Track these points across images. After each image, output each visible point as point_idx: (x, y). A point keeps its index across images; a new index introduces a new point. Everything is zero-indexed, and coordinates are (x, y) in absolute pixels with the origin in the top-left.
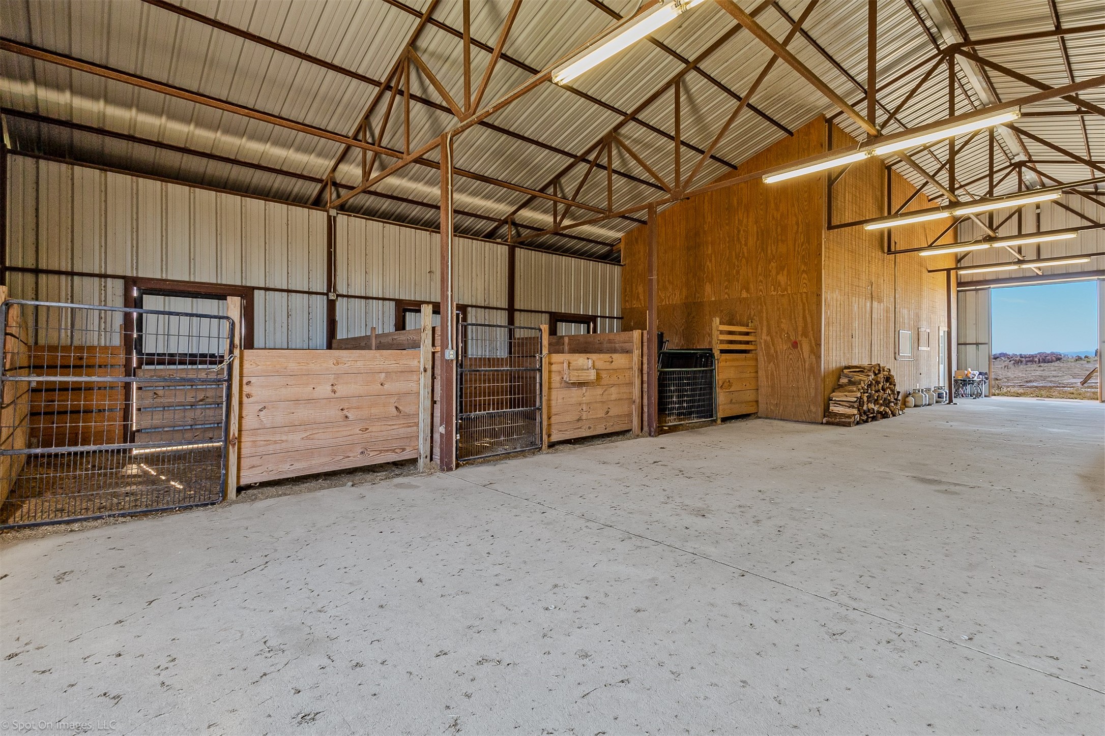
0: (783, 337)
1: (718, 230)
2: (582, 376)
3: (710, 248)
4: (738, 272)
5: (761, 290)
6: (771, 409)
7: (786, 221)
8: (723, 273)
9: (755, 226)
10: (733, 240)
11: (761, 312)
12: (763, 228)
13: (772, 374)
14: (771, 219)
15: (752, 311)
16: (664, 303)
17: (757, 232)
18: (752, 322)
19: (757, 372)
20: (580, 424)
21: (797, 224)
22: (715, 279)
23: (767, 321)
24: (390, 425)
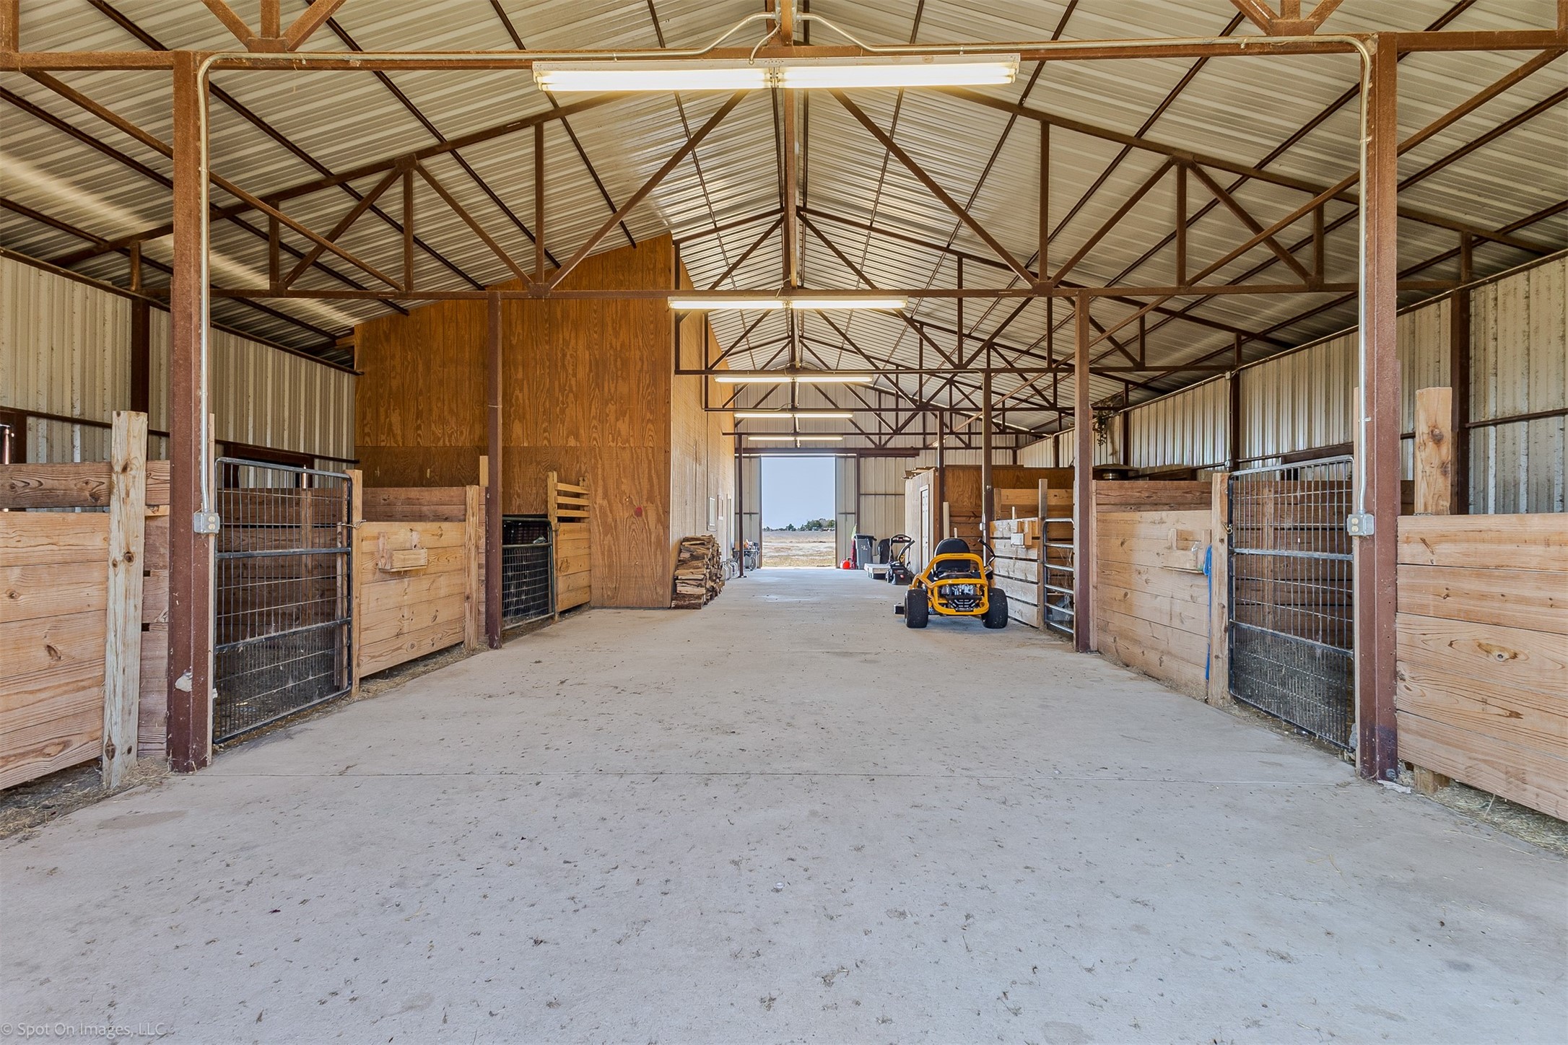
0: (624, 502)
1: (533, 348)
2: (409, 559)
3: (520, 369)
4: (563, 411)
5: (595, 439)
6: (608, 596)
7: (627, 354)
8: (541, 410)
9: (587, 352)
10: (556, 365)
11: (595, 467)
12: (597, 356)
13: (610, 550)
14: (608, 346)
15: (583, 466)
16: (441, 443)
17: (590, 360)
18: (584, 480)
19: (590, 547)
20: (399, 642)
21: (641, 359)
22: (528, 417)
23: (603, 481)
24: (32, 692)
